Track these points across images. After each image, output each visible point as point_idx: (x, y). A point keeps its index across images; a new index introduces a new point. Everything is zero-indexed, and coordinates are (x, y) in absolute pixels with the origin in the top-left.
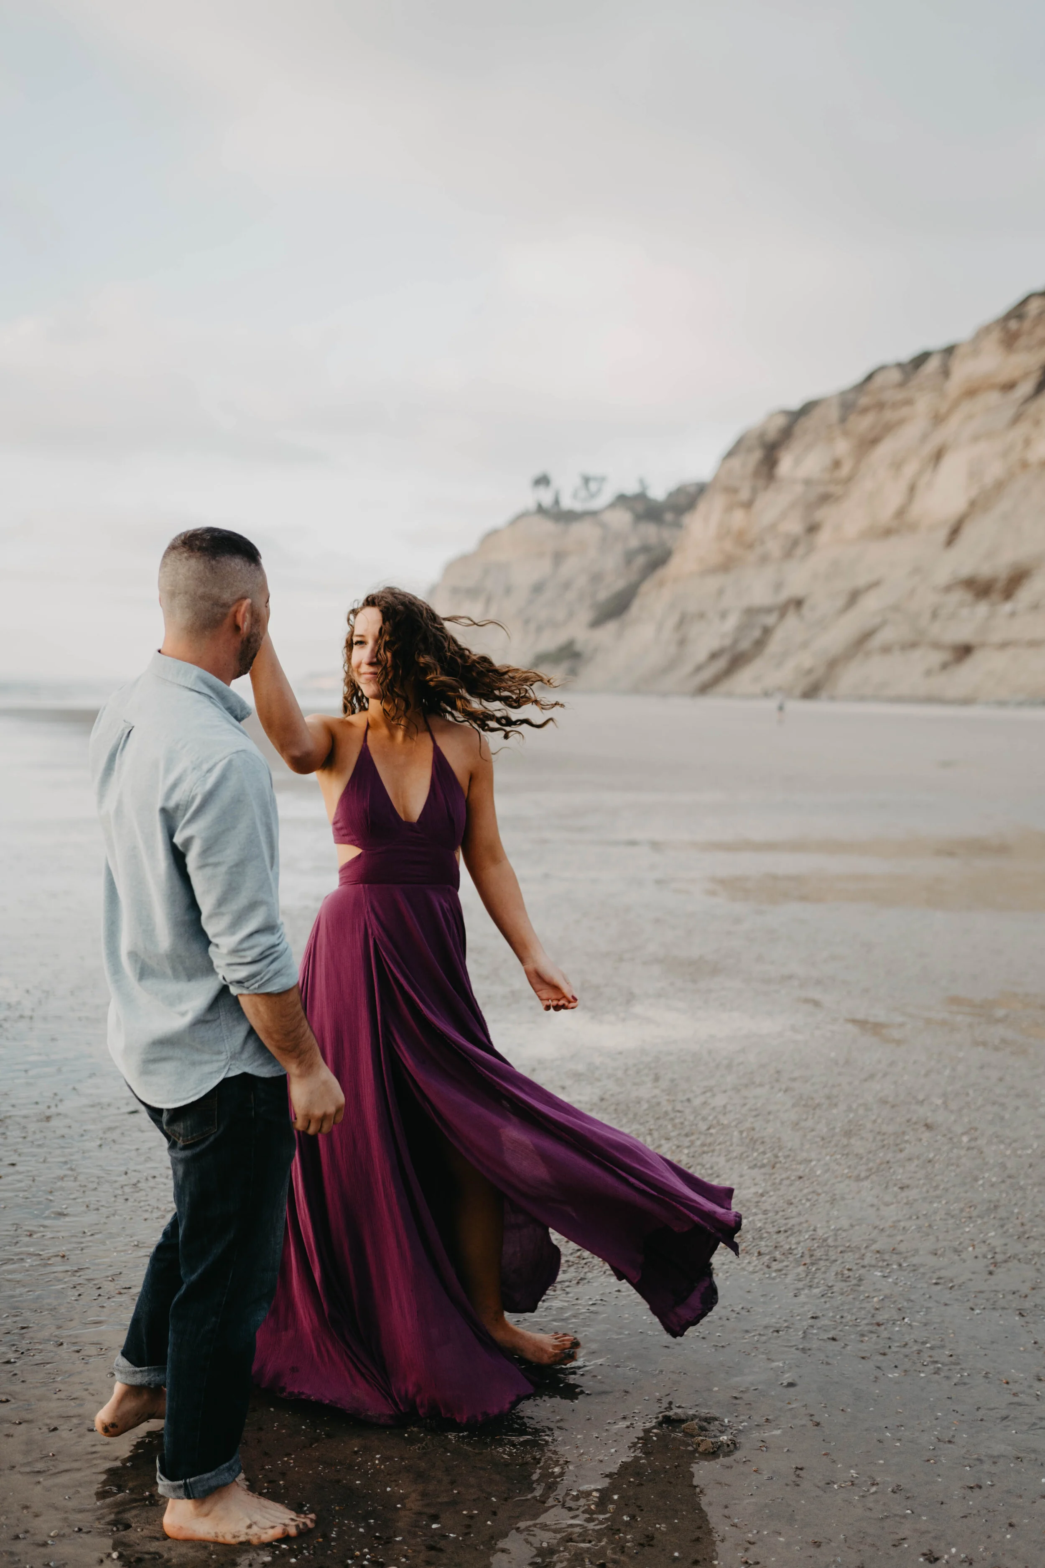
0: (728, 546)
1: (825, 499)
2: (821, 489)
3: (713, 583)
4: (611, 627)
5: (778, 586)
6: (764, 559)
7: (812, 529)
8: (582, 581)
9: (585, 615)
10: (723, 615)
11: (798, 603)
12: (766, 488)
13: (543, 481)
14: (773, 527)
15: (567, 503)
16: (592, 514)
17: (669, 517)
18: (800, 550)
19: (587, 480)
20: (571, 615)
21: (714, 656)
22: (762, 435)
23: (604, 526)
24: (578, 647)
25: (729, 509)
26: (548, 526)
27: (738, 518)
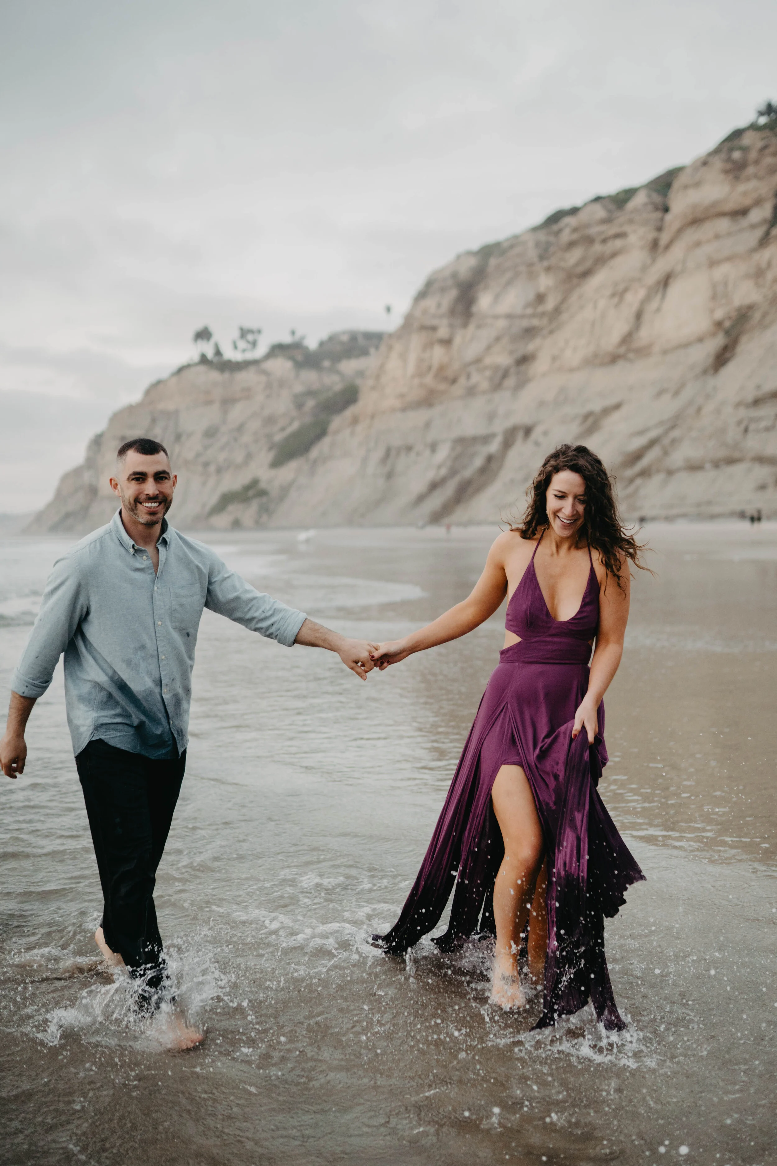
0: (429, 380)
1: (530, 332)
2: (526, 323)
3: (419, 417)
4: (293, 465)
5: (491, 417)
6: (471, 392)
7: (524, 360)
8: (255, 425)
9: (265, 457)
10: (433, 447)
11: (528, 431)
12: (465, 325)
13: (203, 335)
14: (478, 361)
15: (230, 354)
16: (255, 362)
18: (511, 382)
19: (244, 333)
20: (249, 457)
21: (434, 486)
22: (454, 275)
23: (265, 372)
24: (263, 485)
25: (428, 346)
26: (215, 375)
27: (438, 353)
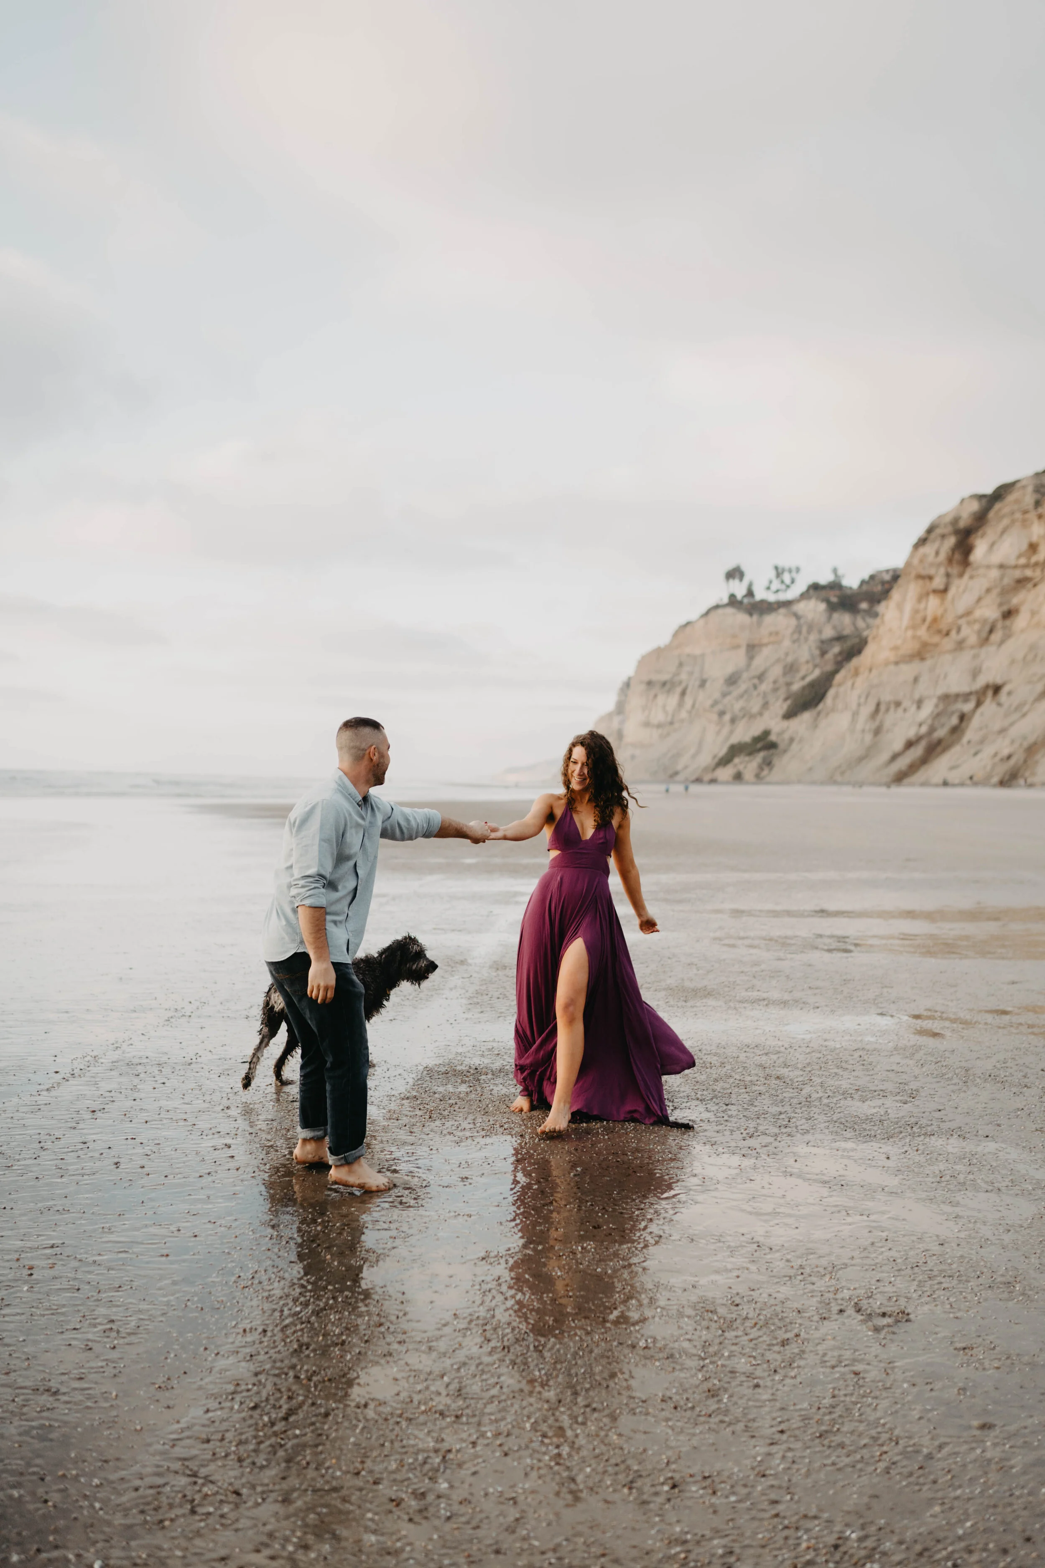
0: (922, 632)
1: (1022, 582)
2: (1018, 574)
3: (908, 671)
4: (807, 716)
5: (975, 673)
6: (960, 645)
7: (1009, 614)
8: (776, 672)
9: (780, 706)
10: (919, 703)
11: (997, 689)
12: (961, 575)
13: (735, 574)
14: (968, 613)
15: (760, 594)
16: (787, 604)
17: (864, 606)
18: (996, 637)
19: (779, 572)
20: (765, 705)
21: (910, 744)
22: (956, 520)
23: (797, 616)
24: (773, 738)
25: (923, 596)
26: (742, 618)
27: (933, 604)
